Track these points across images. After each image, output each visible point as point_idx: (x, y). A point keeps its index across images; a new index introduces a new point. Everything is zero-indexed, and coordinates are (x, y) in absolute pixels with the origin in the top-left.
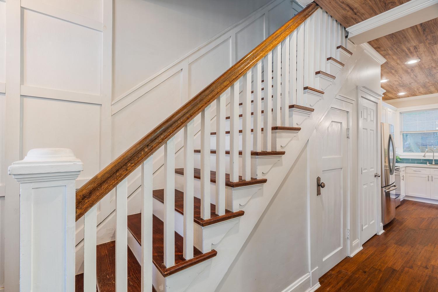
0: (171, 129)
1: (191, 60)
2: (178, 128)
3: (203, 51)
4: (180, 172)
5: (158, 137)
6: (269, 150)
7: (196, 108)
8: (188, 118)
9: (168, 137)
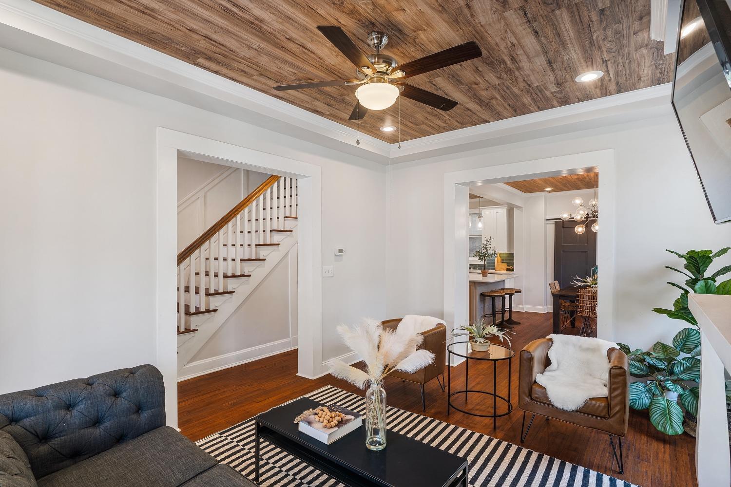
0: (194, 248)
1: (206, 189)
2: (196, 249)
3: (216, 181)
4: (197, 274)
5: (187, 253)
6: (254, 258)
7: (206, 239)
8: (201, 244)
9: (191, 253)
